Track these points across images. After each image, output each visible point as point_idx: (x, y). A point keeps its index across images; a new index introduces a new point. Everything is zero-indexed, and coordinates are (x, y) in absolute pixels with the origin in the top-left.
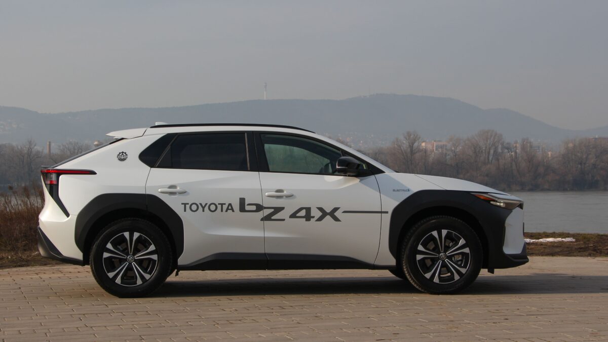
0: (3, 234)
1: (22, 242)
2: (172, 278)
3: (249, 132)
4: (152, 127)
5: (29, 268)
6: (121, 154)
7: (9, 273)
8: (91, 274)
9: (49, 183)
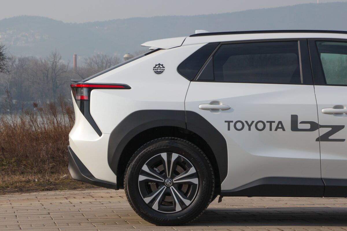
0: (28, 155)
1: (49, 164)
2: (214, 205)
3: (302, 40)
4: (191, 36)
5: (58, 192)
6: (157, 67)
7: (36, 197)
8: (125, 198)
9: (79, 98)
